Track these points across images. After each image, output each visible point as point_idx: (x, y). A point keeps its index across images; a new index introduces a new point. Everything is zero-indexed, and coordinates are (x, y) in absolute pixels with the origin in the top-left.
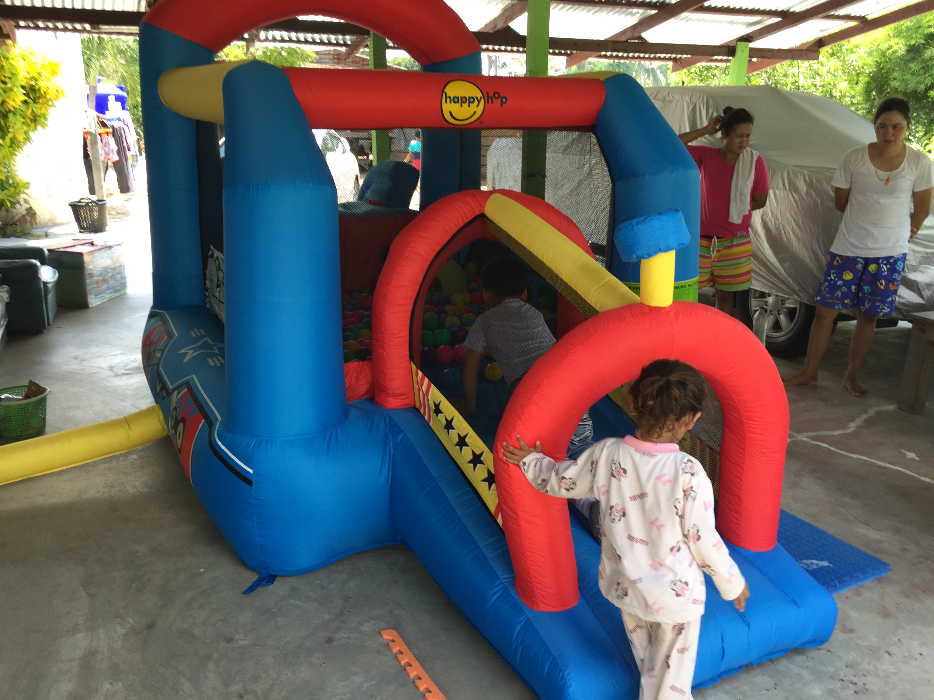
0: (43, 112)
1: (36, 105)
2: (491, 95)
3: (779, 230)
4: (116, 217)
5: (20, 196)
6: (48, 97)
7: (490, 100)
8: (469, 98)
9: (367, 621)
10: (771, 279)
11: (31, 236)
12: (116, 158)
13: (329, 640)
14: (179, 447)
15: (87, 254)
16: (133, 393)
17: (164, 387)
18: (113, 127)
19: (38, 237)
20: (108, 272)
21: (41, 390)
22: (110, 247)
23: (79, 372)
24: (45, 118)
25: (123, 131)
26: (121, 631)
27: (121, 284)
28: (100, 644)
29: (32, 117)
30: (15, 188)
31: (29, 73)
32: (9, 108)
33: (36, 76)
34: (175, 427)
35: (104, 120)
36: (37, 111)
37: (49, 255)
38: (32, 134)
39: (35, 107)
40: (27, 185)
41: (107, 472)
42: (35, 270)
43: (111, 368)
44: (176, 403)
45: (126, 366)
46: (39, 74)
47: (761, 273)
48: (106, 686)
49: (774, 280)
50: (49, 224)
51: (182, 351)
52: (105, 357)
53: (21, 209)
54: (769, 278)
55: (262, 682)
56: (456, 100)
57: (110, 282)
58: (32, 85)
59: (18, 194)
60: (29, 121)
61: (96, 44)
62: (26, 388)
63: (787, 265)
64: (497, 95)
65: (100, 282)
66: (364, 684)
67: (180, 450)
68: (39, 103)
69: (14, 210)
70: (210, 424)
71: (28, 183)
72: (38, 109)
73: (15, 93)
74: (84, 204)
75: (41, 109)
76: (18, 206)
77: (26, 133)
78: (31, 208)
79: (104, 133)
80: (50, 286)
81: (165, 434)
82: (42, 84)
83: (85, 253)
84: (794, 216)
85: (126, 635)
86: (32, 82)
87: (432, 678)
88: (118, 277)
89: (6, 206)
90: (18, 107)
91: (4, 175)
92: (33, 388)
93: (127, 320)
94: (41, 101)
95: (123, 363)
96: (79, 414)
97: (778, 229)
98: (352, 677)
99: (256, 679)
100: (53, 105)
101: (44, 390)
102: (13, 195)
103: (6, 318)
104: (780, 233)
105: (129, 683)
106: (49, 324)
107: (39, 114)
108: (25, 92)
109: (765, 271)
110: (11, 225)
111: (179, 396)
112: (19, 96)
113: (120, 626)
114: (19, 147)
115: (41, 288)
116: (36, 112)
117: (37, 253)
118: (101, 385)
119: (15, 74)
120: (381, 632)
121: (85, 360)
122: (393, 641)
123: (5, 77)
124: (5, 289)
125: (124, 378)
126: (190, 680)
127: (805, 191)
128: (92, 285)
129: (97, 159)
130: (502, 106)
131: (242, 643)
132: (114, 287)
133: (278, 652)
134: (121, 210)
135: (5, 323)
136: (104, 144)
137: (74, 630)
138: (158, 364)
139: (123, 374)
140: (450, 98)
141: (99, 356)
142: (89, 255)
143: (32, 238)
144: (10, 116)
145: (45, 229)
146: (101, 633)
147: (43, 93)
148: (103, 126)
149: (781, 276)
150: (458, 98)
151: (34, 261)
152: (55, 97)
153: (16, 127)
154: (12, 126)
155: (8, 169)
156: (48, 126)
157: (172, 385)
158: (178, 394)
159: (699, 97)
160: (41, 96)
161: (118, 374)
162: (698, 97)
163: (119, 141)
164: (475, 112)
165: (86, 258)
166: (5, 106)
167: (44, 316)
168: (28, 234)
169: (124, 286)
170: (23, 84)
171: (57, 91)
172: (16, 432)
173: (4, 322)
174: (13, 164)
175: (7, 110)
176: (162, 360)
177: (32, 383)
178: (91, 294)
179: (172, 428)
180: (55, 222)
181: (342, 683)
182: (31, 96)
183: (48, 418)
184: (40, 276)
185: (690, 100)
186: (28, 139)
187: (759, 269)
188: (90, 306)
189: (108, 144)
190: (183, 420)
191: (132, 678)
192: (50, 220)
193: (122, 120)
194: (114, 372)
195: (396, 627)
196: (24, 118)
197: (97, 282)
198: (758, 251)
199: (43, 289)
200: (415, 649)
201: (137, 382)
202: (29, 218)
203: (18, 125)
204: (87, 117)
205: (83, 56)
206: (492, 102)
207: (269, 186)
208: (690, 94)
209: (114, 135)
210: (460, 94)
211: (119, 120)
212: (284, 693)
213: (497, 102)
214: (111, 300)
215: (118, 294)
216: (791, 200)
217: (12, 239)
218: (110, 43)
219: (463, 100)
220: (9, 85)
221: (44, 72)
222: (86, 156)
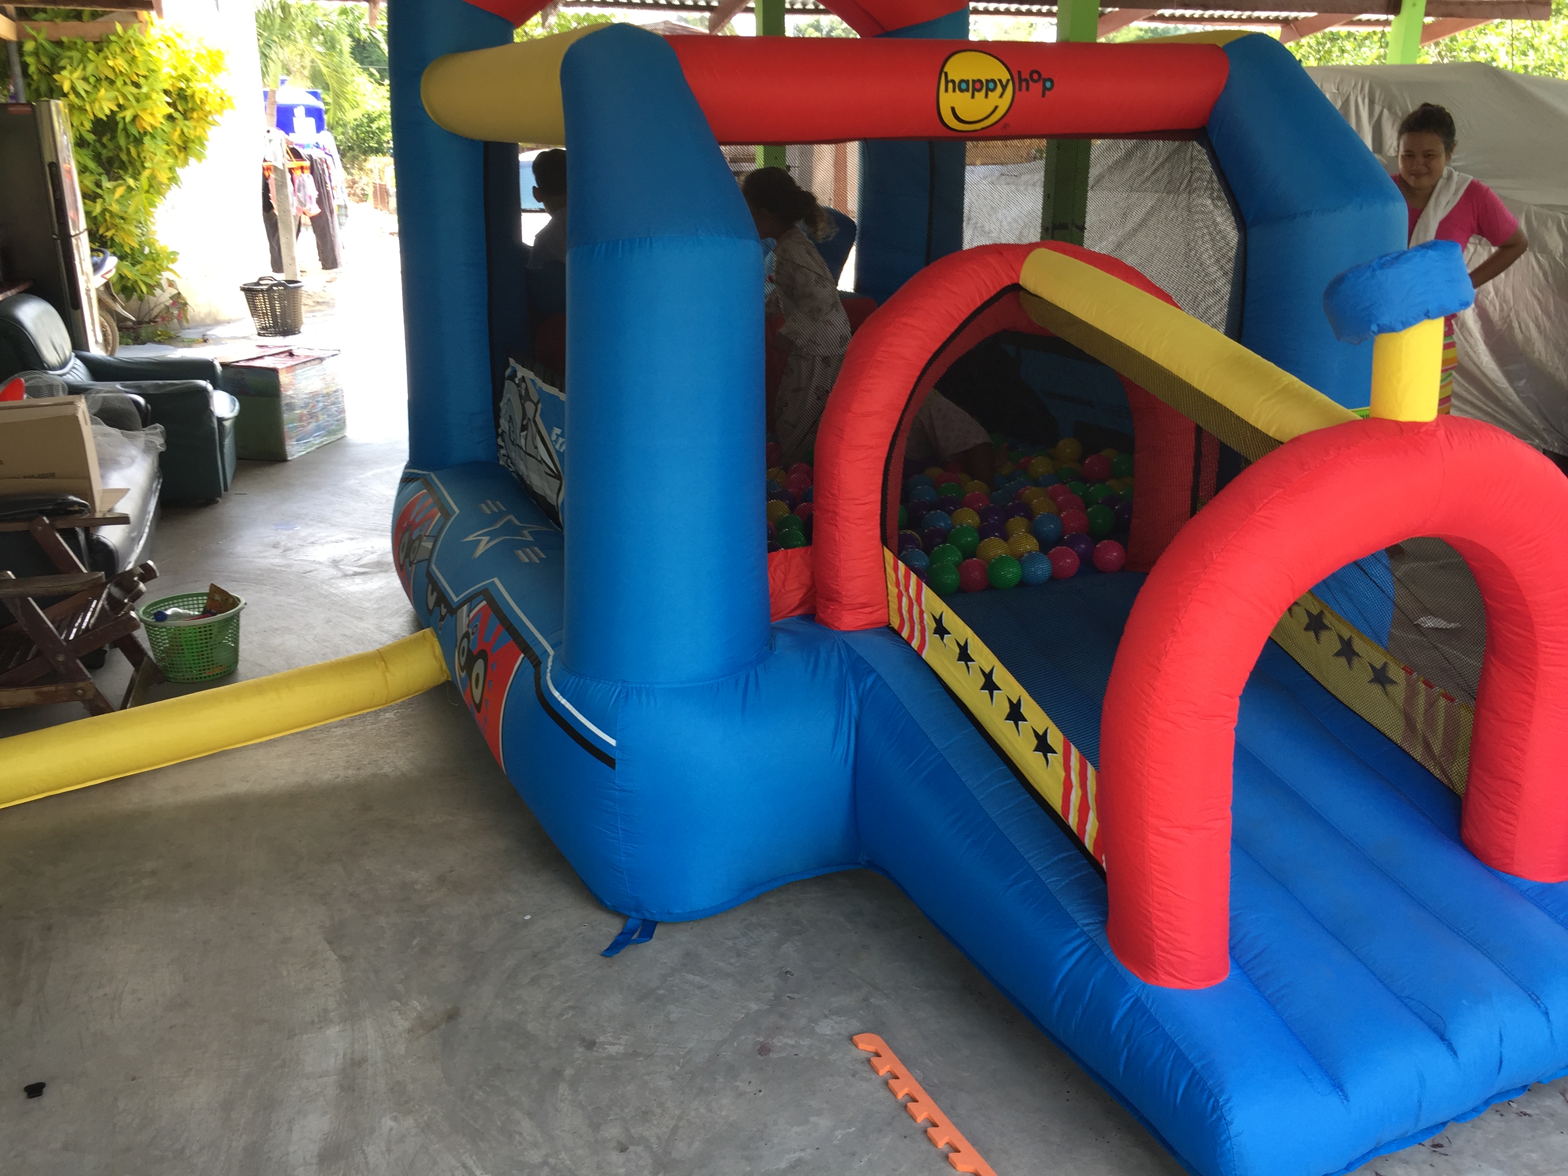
0: (198, 134)
1: (187, 122)
2: (1025, 75)
3: (1508, 321)
4: (314, 309)
5: (161, 275)
6: (207, 108)
7: (1024, 84)
8: (987, 81)
9: (826, 1017)
10: (1489, 410)
11: (179, 342)
12: (315, 210)
13: (764, 1050)
14: (477, 702)
15: (284, 370)
16: (375, 606)
17: (442, 598)
18: (311, 158)
19: (190, 343)
20: (318, 402)
21: (231, 600)
22: (321, 359)
23: (283, 569)
24: (202, 145)
25: (325, 166)
26: (402, 1024)
27: (338, 421)
28: (369, 1047)
29: (180, 143)
30: (154, 261)
31: (176, 69)
32: (145, 128)
33: (188, 74)
34: (468, 666)
35: (296, 147)
36: (189, 133)
37: (222, 372)
38: (179, 171)
39: (186, 126)
40: (173, 256)
41: (348, 741)
42: (204, 397)
43: (335, 563)
44: (468, 626)
45: (359, 560)
46: (192, 70)
47: (1470, 397)
48: (388, 1123)
49: (1494, 410)
50: (208, 322)
51: (471, 538)
52: (322, 544)
53: (164, 297)
54: (1485, 407)
55: (655, 1122)
56: (964, 86)
57: (321, 417)
58: (181, 89)
59: (159, 270)
60: (176, 150)
61: (278, 21)
62: (205, 598)
63: (1522, 383)
64: (1035, 76)
65: (304, 418)
66: (836, 1132)
67: (478, 707)
68: (192, 118)
69: (151, 297)
70: (537, 663)
71: (174, 253)
72: (190, 128)
73: (154, 102)
74: (265, 287)
75: (195, 128)
76: (158, 291)
77: (171, 169)
78: (179, 293)
79: (297, 169)
80: (227, 424)
81: (443, 679)
82: (198, 87)
83: (282, 369)
84: (1540, 295)
85: (410, 1031)
86: (181, 83)
87: (957, 1125)
88: (334, 409)
89: (139, 291)
90: (158, 125)
91: (136, 239)
92: (217, 597)
93: (352, 482)
94: (195, 115)
95: (354, 555)
96: (291, 642)
97: (1506, 319)
98: (812, 1119)
99: (645, 1115)
100: (214, 124)
101: (235, 602)
102: (151, 273)
103: (159, 478)
104: (1510, 327)
105: (426, 1118)
106: (226, 489)
107: (192, 137)
108: (170, 101)
109: (1480, 396)
110: (148, 323)
111: (472, 615)
112: (160, 107)
113: (400, 1013)
114: (160, 193)
115: (214, 428)
116: (187, 134)
117: (204, 369)
118: (322, 592)
119: (153, 71)
120: (855, 1037)
121: (290, 549)
122: (878, 1055)
123: (138, 75)
124: (158, 430)
125: (358, 579)
126: (530, 1115)
127: (1562, 251)
128: (292, 424)
129: (287, 212)
130: (1043, 95)
131: (612, 1050)
132: (327, 426)
133: (677, 1068)
134: (322, 298)
135: (159, 487)
136: (296, 186)
137: (323, 1019)
138: (429, 560)
139: (356, 574)
140: (953, 82)
141: (312, 543)
142: (288, 372)
143: (181, 344)
144: (147, 140)
145: (202, 330)
146: (369, 1028)
147: (199, 102)
148: (295, 158)
149: (1509, 404)
150: (967, 82)
151: (202, 383)
152: (218, 108)
153: (156, 159)
154: (150, 157)
155: (142, 230)
156: (205, 158)
157: (457, 597)
158: (470, 611)
159: (1356, 85)
160: (196, 107)
161: (347, 573)
162: (1353, 85)
163: (320, 184)
164: (996, 107)
165: (284, 378)
166: (137, 123)
167: (218, 474)
168: (174, 338)
169: (341, 424)
170: (167, 86)
171: (221, 98)
172: (192, 672)
173: (157, 485)
174: (150, 221)
175: (142, 131)
176: (435, 554)
177: (214, 589)
178: (291, 438)
179: (462, 669)
180: (218, 318)
181: (796, 1129)
182: (180, 108)
183: (242, 646)
184: (212, 408)
185: (1338, 90)
186: (173, 179)
187: (1467, 390)
188: (289, 458)
189: (304, 187)
190: (483, 655)
191: (430, 1109)
192: (209, 314)
193: (322, 147)
194: (340, 569)
195: (878, 1028)
196: (168, 145)
197: (300, 418)
198: (1466, 358)
199: (217, 430)
200: (918, 1071)
201: (381, 588)
202: (176, 312)
203: (160, 156)
204: (270, 141)
205: (259, 40)
206: (1028, 89)
207: (651, 244)
208: (1338, 80)
209: (312, 173)
210: (971, 76)
211: (317, 147)
212: (697, 1144)
213: (1036, 88)
214: (322, 448)
215: (333, 438)
216: (1533, 268)
217: (149, 346)
218: (300, 19)
219: (977, 86)
220: (145, 90)
221: (200, 68)
222: (267, 206)
